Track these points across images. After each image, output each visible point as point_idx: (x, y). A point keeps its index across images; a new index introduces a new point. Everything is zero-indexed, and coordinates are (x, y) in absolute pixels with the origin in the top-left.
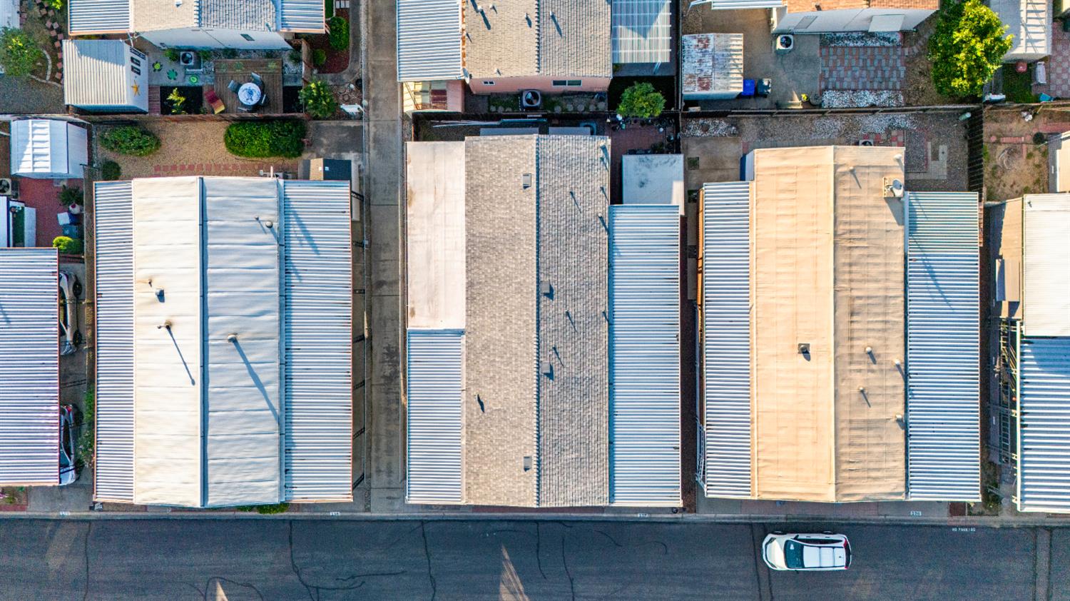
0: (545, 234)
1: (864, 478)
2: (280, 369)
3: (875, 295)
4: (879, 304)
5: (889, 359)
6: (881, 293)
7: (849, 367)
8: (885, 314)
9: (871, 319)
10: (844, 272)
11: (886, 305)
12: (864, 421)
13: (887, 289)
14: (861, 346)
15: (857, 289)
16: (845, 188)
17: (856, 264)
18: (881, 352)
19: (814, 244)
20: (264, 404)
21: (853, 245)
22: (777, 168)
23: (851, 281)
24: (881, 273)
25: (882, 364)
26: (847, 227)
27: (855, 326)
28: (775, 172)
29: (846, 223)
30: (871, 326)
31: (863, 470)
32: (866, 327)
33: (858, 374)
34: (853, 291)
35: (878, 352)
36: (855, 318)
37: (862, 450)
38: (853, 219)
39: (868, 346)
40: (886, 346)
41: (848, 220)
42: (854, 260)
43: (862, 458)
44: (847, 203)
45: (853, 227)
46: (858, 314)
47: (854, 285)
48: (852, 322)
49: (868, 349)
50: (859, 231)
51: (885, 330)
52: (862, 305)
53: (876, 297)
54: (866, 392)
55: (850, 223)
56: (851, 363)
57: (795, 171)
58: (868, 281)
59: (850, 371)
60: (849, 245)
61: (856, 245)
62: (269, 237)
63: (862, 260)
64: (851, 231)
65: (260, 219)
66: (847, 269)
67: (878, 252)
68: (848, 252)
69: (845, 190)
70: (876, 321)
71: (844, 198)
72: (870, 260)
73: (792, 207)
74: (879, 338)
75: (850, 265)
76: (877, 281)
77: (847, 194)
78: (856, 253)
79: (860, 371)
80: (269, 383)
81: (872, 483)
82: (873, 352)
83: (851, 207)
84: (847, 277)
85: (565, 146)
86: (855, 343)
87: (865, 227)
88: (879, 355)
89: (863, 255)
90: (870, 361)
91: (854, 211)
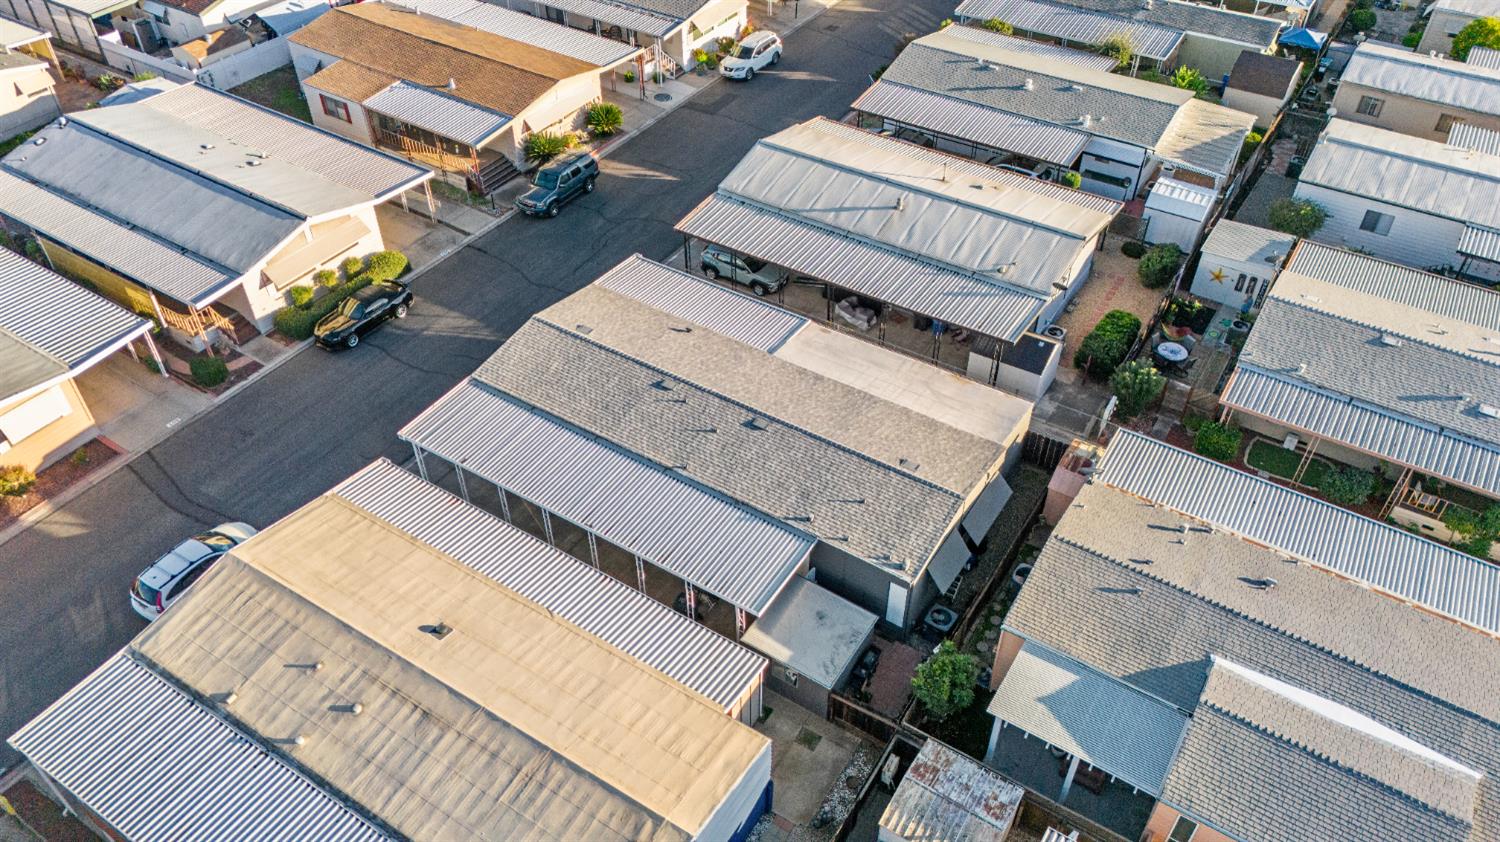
0: (829, 452)
1: (214, 605)
2: (844, 230)
3: (420, 769)
4: (402, 766)
5: (316, 735)
6: (414, 780)
7: (361, 667)
8: (379, 768)
9: (393, 740)
10: (492, 738)
11: (391, 776)
12: (277, 647)
13: (413, 792)
14: (375, 699)
15: (453, 743)
16: (614, 819)
17: (488, 764)
18: (337, 728)
19: (568, 724)
20: (818, 206)
21: (518, 778)
22: (720, 748)
23: (472, 741)
24: (442, 799)
25: (320, 719)
26: (552, 784)
27: (406, 710)
28: (716, 742)
29: (560, 787)
30: (385, 733)
31: (224, 610)
32: (391, 726)
33: (341, 675)
34: (456, 735)
35: (341, 722)
36: (417, 715)
37: (247, 623)
38: (558, 800)
39: (363, 712)
40: (337, 740)
41: (562, 793)
42: (498, 764)
43: (239, 616)
44: (590, 805)
45: (545, 793)
46: (418, 724)
47: (462, 742)
48: (416, 707)
49: (358, 709)
50: (532, 800)
51: (359, 753)
52: (424, 736)
53: (415, 769)
54: (309, 672)
55: (555, 793)
56: (365, 672)
57: (697, 766)
58: (449, 769)
59: (356, 667)
60: (524, 770)
61: (515, 781)
62: (989, 265)
63: (485, 779)
64: (541, 786)
65: (1013, 267)
66: (493, 746)
67: (475, 813)
68: (514, 763)
69: (612, 815)
70: (383, 746)
71: (599, 806)
72: (475, 792)
73: (645, 731)
74: (356, 736)
75: (494, 755)
76: (438, 783)
77: (602, 814)
78: (504, 775)
79: (342, 680)
80: (836, 217)
81: (197, 611)
82: (348, 715)
83: (579, 808)
84: (482, 739)
85: (931, 523)
86: (385, 696)
87: (528, 816)
88: (335, 721)
89: (492, 784)
90: (341, 703)
91: (569, 809)
